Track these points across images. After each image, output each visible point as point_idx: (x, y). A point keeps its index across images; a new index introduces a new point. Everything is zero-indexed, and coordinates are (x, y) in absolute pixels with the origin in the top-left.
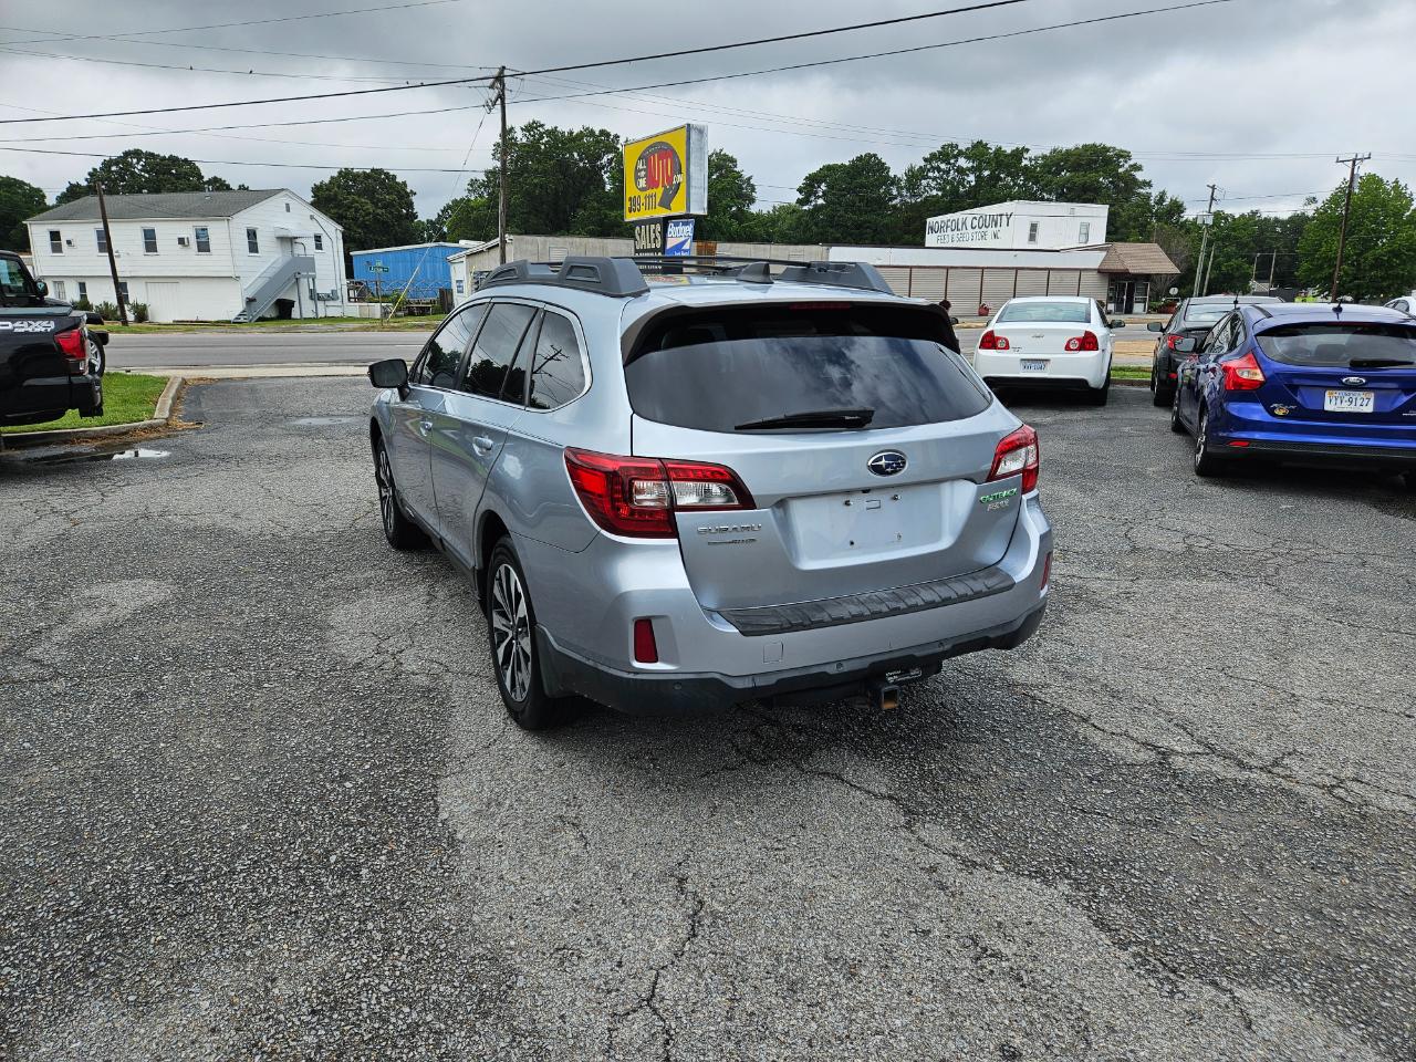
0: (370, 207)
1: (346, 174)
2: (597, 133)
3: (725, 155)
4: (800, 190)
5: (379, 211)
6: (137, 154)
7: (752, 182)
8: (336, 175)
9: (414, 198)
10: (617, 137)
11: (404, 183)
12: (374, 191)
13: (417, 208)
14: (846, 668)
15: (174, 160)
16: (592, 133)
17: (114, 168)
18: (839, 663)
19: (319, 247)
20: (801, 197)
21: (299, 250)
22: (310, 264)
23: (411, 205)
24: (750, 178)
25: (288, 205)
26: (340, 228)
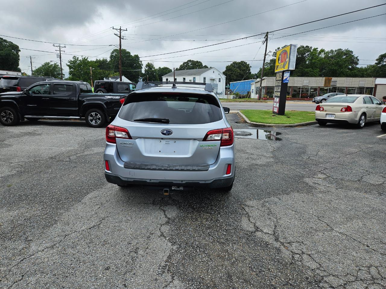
0: (239, 71)
1: (235, 63)
2: (305, 47)
3: (349, 50)
4: (377, 60)
5: (241, 72)
6: (190, 61)
7: (358, 58)
8: (232, 63)
9: (251, 68)
10: (311, 47)
11: (249, 65)
12: (241, 67)
13: (251, 71)
14: (152, 181)
15: (197, 62)
16: (303, 47)
17: (185, 64)
18: (151, 180)
19: (220, 81)
20: (377, 62)
21: (215, 82)
22: (217, 85)
23: (249, 70)
24: (357, 57)
25: (214, 71)
26: (225, 76)
